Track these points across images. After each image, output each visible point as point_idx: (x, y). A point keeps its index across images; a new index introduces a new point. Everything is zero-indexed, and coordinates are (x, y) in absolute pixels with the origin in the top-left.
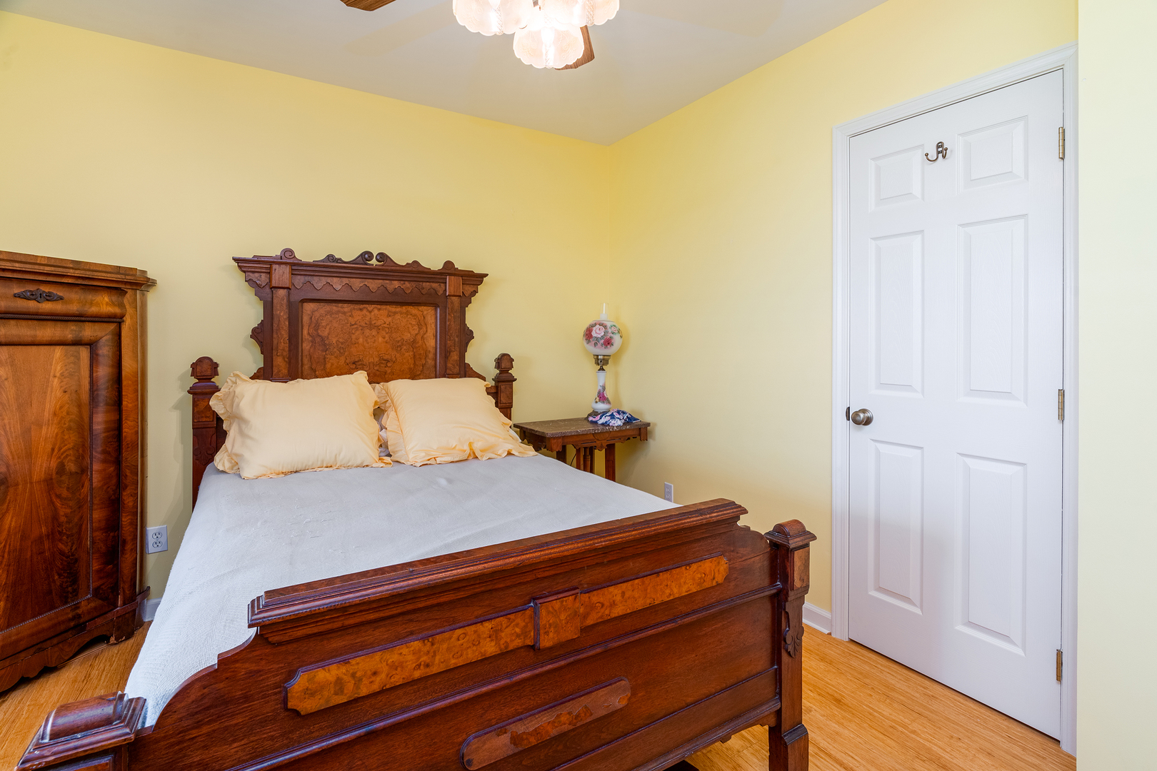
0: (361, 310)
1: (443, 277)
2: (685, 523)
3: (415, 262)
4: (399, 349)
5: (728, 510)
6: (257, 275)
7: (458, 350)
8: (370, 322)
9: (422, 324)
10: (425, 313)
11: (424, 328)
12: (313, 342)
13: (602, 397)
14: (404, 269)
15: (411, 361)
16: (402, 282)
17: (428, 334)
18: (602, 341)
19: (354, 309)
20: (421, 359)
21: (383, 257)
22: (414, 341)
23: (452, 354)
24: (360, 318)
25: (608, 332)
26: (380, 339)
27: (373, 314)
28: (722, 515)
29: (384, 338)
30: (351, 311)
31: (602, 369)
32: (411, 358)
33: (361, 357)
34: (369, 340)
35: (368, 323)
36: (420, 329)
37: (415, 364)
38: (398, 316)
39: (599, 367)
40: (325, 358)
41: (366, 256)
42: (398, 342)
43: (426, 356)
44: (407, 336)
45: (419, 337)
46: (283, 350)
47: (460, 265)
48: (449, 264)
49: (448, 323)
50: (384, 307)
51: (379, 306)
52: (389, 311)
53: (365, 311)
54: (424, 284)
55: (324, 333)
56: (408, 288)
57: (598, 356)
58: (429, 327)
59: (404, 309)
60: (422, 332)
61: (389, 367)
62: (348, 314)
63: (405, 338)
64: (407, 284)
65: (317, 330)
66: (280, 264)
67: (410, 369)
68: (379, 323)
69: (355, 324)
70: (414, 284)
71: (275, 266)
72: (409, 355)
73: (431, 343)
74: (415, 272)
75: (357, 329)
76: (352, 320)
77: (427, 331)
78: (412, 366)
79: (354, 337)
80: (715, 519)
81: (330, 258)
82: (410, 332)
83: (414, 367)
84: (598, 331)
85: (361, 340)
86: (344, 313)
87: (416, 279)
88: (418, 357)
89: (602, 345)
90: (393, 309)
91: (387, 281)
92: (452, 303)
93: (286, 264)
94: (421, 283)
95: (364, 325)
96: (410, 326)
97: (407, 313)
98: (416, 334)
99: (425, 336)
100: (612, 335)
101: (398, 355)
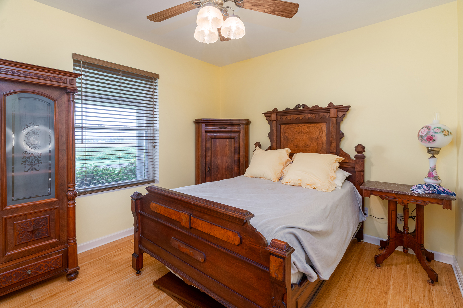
0: (298, 126)
1: (328, 110)
2: (218, 210)
3: (316, 106)
4: (312, 141)
5: (237, 214)
6: (269, 117)
7: (335, 142)
8: (301, 131)
9: (321, 130)
10: (322, 126)
11: (322, 133)
12: (284, 138)
13: (430, 175)
14: (312, 109)
15: (317, 146)
16: (311, 114)
17: (323, 135)
18: (425, 138)
19: (296, 126)
20: (320, 145)
21: (304, 105)
22: (317, 138)
23: (332, 144)
24: (298, 129)
25: (430, 132)
26: (305, 137)
27: (302, 127)
28: (233, 214)
29: (306, 137)
30: (295, 127)
31: (433, 157)
32: (316, 145)
33: (298, 143)
34: (301, 138)
35: (300, 131)
36: (320, 133)
37: (318, 147)
38: (311, 128)
39: (431, 155)
40: (287, 144)
41: (298, 106)
42: (311, 138)
43: (323, 144)
44: (315, 136)
45: (319, 136)
46: (275, 141)
47: (336, 104)
48: (331, 104)
49: (331, 130)
50: (306, 125)
51: (304, 125)
52: (308, 126)
53: (299, 127)
54: (321, 114)
55: (287, 135)
56: (314, 116)
57: (428, 148)
58: (324, 132)
59: (313, 125)
60: (320, 134)
61: (308, 148)
62: (294, 128)
63: (314, 136)
64: (314, 115)
65: (285, 134)
66: (273, 113)
67: (316, 149)
68: (304, 131)
69: (296, 131)
70: (316, 115)
71: (272, 114)
72: (315, 143)
73: (325, 138)
74: (316, 109)
75: (297, 133)
76: (295, 130)
77: (323, 134)
78: (317, 148)
79: (296, 136)
80: (230, 214)
81: (287, 109)
82: (316, 134)
83: (318, 148)
84: (423, 132)
85: (298, 137)
86: (293, 128)
87: (317, 112)
88: (319, 144)
89: (425, 141)
90: (309, 125)
91: (306, 115)
92: (333, 121)
93: (275, 113)
94: (319, 114)
95: (299, 132)
96: (316, 132)
97: (315, 127)
98: (318, 135)
99: (322, 136)
100: (433, 134)
101: (311, 143)
